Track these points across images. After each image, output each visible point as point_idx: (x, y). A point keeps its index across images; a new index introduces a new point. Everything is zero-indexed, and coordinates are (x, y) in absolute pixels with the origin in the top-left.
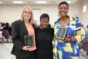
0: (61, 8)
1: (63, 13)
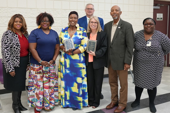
0: (72, 18)
1: (73, 23)
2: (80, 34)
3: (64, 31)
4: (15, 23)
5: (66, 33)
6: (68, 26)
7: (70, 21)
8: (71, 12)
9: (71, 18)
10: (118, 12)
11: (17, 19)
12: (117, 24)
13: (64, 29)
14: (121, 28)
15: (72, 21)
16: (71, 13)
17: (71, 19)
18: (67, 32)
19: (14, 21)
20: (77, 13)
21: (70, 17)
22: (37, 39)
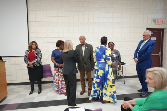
4: (33, 46)
10: (83, 40)
11: (34, 43)
12: (85, 46)
14: (88, 48)
19: (32, 45)
22: (55, 55)
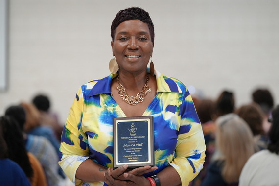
2: (170, 108)
3: (91, 97)
5: (108, 103)
6: (107, 73)
7: (119, 54)
8: (121, 12)
9: (123, 40)
13: (90, 86)
15: (127, 52)
16: (122, 17)
17: (122, 44)
18: (113, 101)
20: (147, 14)
21: (116, 36)
